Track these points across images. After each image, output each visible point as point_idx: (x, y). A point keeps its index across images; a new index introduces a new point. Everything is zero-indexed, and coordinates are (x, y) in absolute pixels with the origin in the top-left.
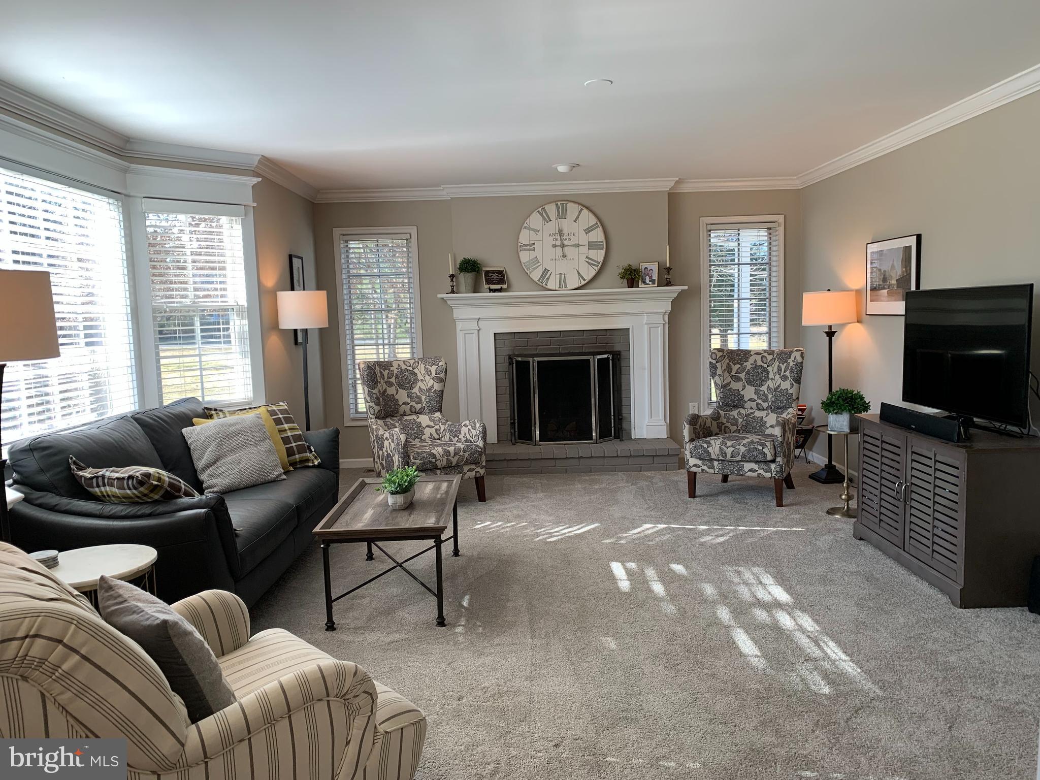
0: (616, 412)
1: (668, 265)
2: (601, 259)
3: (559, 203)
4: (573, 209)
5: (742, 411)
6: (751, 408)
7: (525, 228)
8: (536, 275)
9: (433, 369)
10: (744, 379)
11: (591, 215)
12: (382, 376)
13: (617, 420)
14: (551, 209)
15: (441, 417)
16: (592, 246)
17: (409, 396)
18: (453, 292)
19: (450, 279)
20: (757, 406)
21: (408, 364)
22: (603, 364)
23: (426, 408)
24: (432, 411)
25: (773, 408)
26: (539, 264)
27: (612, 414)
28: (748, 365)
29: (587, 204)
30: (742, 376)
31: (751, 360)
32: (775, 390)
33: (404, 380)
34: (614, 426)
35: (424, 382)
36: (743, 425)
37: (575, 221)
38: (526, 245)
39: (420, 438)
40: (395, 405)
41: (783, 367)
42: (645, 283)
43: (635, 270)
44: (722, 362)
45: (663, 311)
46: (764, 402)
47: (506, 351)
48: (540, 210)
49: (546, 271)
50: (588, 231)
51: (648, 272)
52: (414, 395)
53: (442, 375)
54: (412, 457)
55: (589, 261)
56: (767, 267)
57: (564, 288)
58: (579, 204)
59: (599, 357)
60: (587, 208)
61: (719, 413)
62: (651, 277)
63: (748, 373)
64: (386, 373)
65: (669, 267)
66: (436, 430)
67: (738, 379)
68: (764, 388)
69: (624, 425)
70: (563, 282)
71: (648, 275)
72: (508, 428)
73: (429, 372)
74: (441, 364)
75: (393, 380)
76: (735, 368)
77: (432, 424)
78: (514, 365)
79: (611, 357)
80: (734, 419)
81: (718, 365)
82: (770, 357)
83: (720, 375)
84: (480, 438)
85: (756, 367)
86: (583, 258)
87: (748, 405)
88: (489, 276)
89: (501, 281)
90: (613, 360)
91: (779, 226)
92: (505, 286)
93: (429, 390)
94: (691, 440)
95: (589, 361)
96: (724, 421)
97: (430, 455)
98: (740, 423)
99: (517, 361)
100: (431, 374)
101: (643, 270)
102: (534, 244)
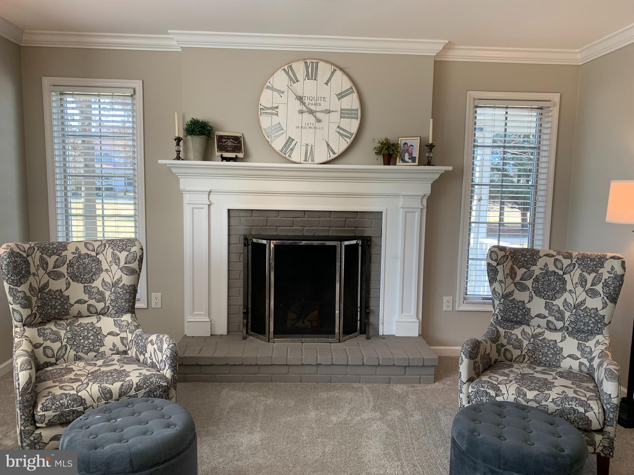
0: (364, 305)
1: (431, 142)
2: (354, 130)
3: (309, 62)
4: (324, 69)
5: (527, 329)
6: (539, 326)
7: (268, 87)
8: (278, 144)
9: (123, 256)
10: (531, 288)
11: (345, 78)
12: (44, 264)
13: (363, 313)
14: (299, 68)
15: (130, 321)
16: (345, 114)
17: (87, 290)
18: (178, 158)
19: (175, 143)
20: (548, 325)
21: (91, 247)
22: (351, 251)
23: (111, 308)
24: (120, 312)
25: (570, 329)
26: (282, 131)
27: (359, 306)
28: (537, 270)
29: (342, 66)
30: (529, 283)
31: (541, 263)
32: (576, 307)
33: (81, 270)
34: (361, 320)
35: (110, 273)
36: (529, 350)
37: (326, 84)
38: (268, 109)
39: (97, 351)
40: (62, 304)
41: (590, 278)
42: (403, 161)
43: (393, 145)
44: (505, 264)
45: (422, 194)
46: (558, 320)
47: (241, 230)
48: (286, 67)
49: (290, 140)
50: (341, 96)
51: (408, 148)
52: (95, 290)
53: (135, 265)
54: (40, 406)
55: (341, 131)
56: (535, 151)
57: (310, 161)
58: (332, 64)
59: (347, 243)
60: (341, 69)
61: (498, 331)
62: (410, 154)
63: (536, 280)
64: (51, 261)
65: (432, 144)
66: (122, 339)
67: (524, 288)
68: (559, 302)
69: (372, 319)
70: (309, 155)
71: (407, 151)
72: (239, 318)
73: (116, 260)
74: (133, 249)
75: (63, 269)
76: (520, 272)
77: (117, 330)
78: (250, 247)
79: (360, 242)
80: (517, 340)
81: (500, 268)
82: (566, 262)
83: (501, 282)
84: (167, 366)
85: (546, 273)
86: (334, 127)
87: (535, 322)
88: (222, 142)
89: (237, 149)
90: (362, 246)
91: (554, 106)
92: (241, 155)
93: (115, 284)
94: (470, 380)
95: (334, 247)
96: (505, 341)
97: (74, 400)
98: (524, 345)
99: (253, 243)
100: (119, 262)
101: (402, 145)
102: (277, 108)
